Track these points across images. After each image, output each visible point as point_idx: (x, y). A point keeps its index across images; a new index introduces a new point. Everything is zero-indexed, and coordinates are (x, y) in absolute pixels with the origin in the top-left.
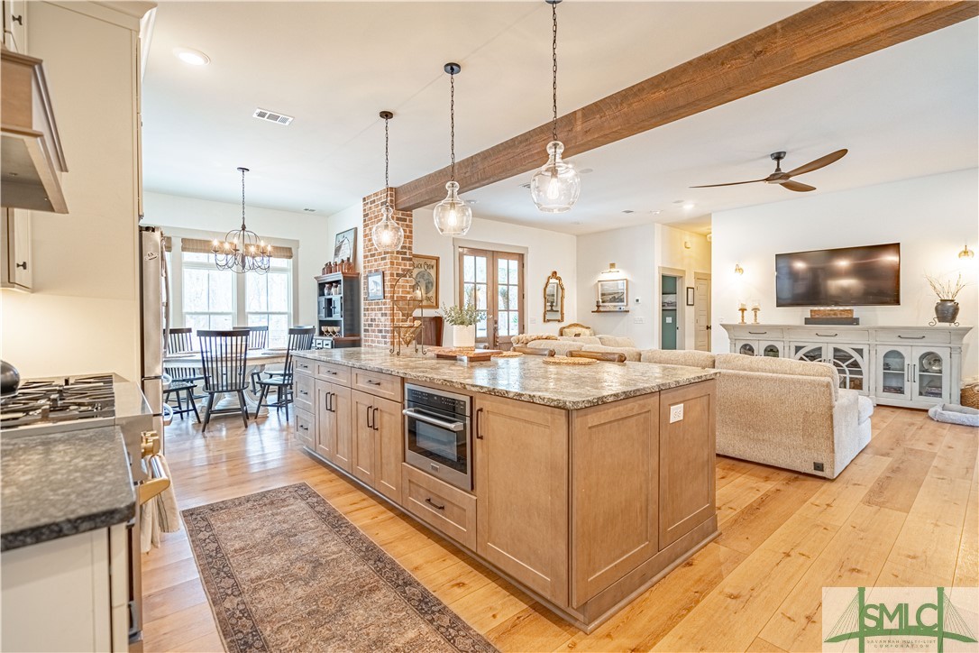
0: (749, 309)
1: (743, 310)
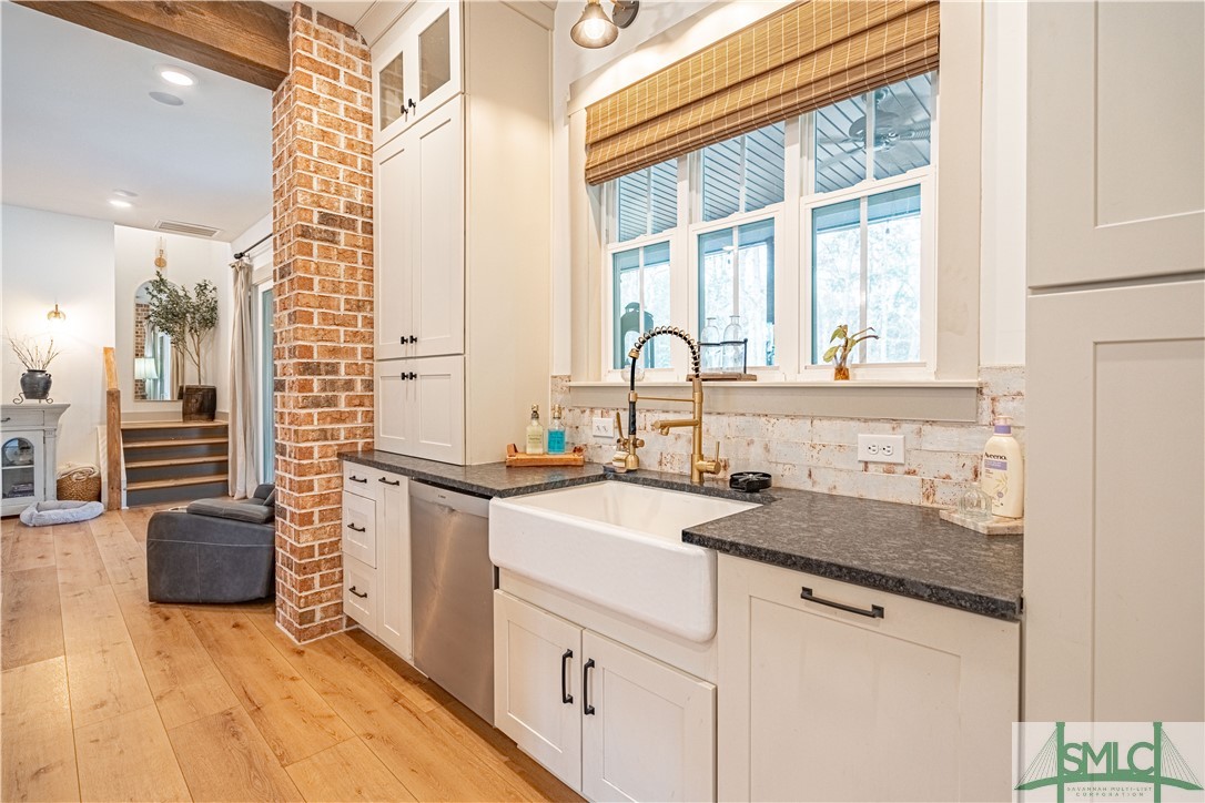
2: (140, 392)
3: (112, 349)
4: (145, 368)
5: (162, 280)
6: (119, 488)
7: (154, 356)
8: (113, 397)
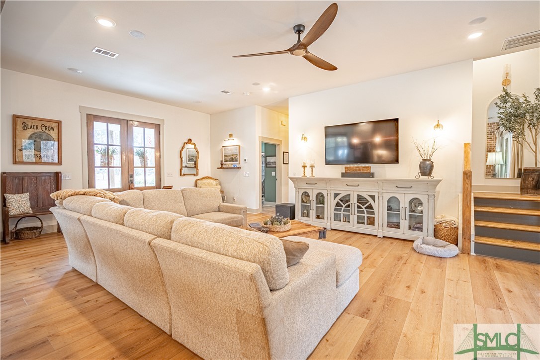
0: (308, 166)
1: (304, 167)
2: (491, 172)
3: (469, 144)
4: (495, 158)
5: (507, 93)
6: (470, 239)
7: (502, 151)
8: (467, 175)
